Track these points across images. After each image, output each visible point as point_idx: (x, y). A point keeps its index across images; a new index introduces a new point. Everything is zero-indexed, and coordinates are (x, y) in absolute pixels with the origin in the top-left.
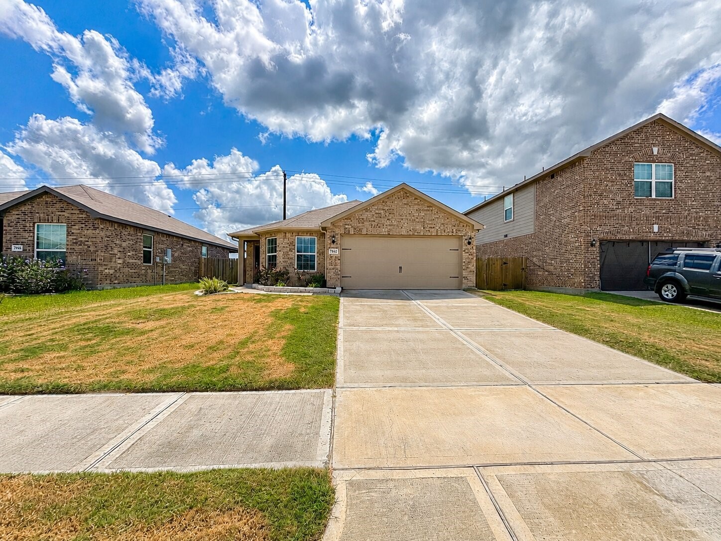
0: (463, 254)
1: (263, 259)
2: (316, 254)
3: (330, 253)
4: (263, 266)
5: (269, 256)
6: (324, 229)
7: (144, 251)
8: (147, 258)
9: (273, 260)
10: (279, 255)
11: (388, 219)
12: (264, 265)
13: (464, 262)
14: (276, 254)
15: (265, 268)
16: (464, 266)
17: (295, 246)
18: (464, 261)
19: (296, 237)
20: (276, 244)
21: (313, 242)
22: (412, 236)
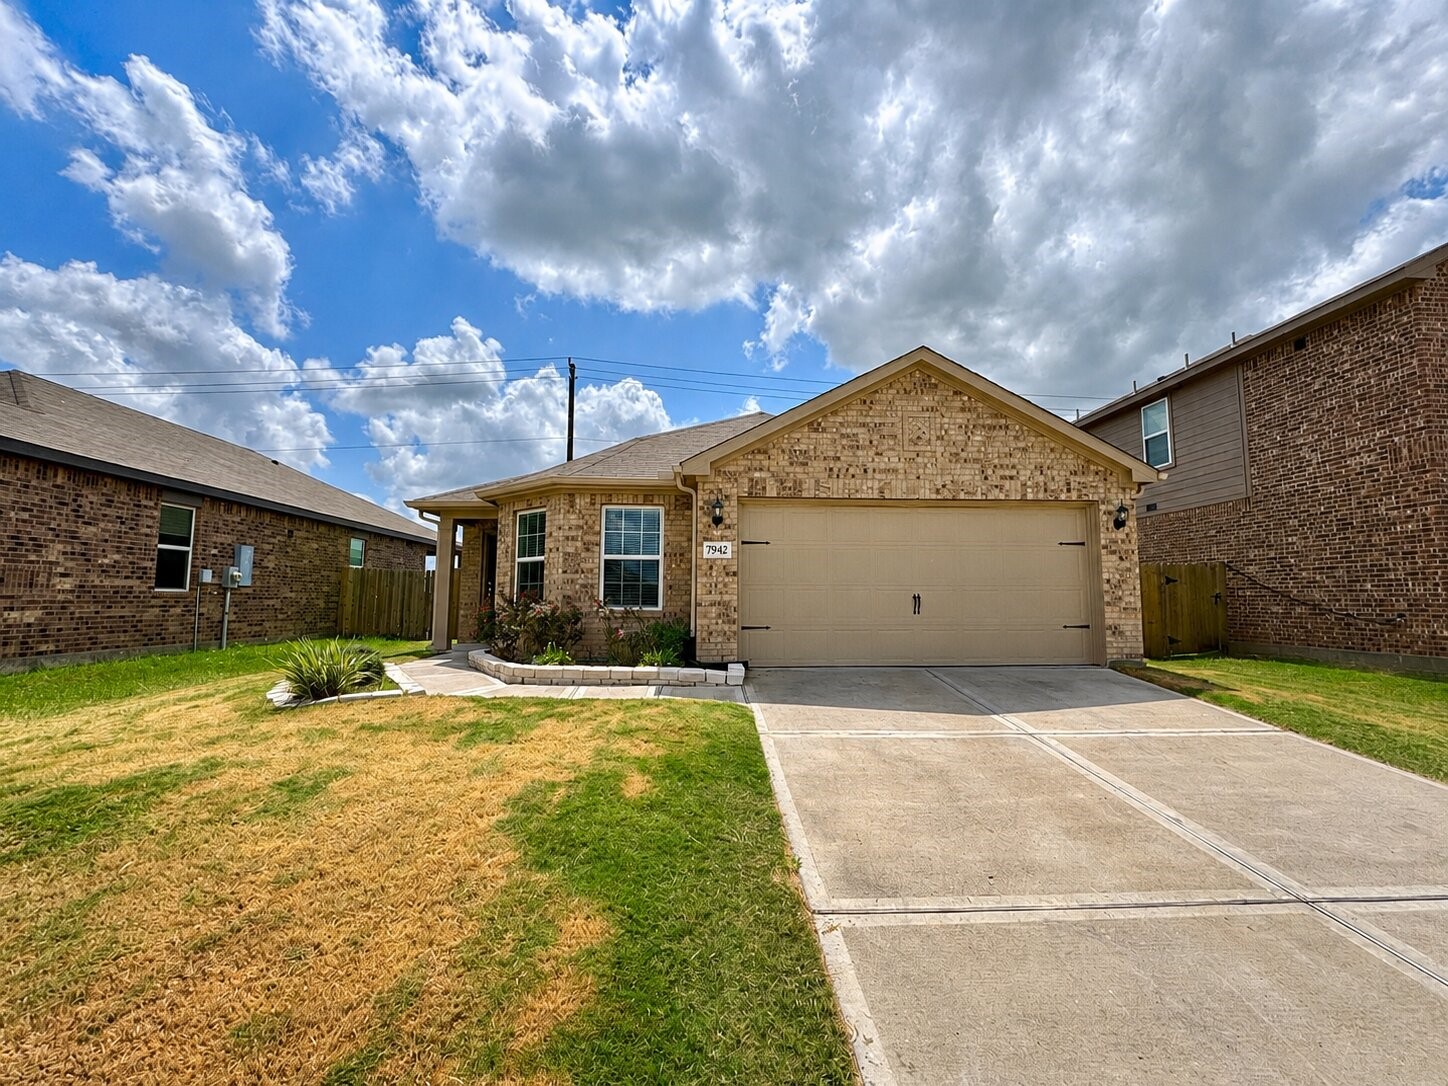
0: (1104, 558)
1: (505, 574)
2: (660, 557)
3: (707, 554)
4: (502, 594)
5: (522, 565)
6: (690, 481)
7: (160, 550)
8: (171, 570)
9: (532, 575)
10: (554, 563)
11: (877, 454)
12: (507, 591)
13: (1108, 581)
14: (542, 558)
15: (510, 602)
16: (1107, 592)
17: (599, 533)
18: (1105, 576)
19: (604, 508)
20: (543, 529)
21: (653, 522)
22: (953, 503)
